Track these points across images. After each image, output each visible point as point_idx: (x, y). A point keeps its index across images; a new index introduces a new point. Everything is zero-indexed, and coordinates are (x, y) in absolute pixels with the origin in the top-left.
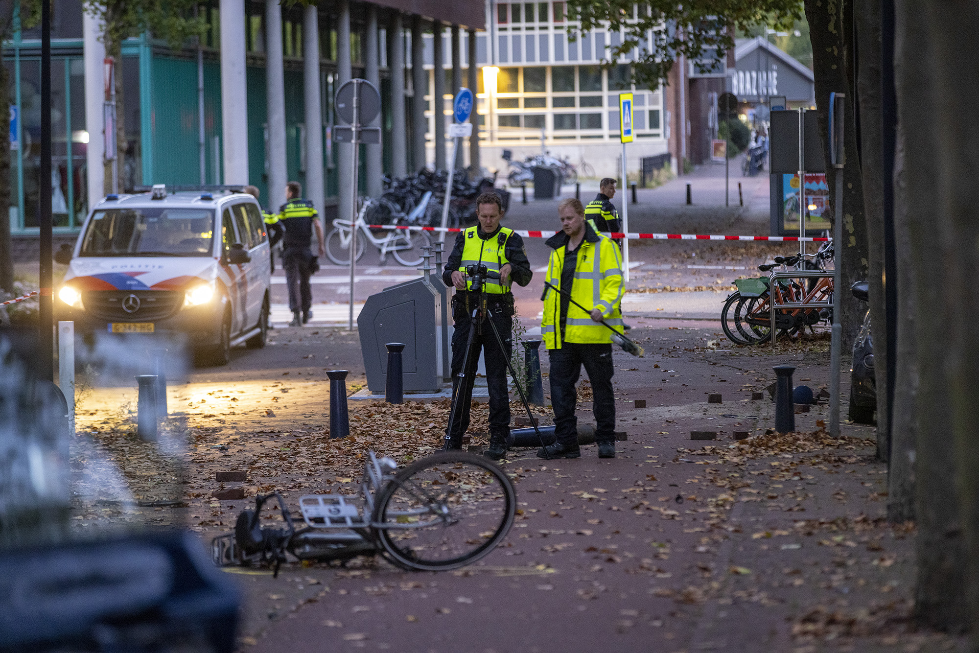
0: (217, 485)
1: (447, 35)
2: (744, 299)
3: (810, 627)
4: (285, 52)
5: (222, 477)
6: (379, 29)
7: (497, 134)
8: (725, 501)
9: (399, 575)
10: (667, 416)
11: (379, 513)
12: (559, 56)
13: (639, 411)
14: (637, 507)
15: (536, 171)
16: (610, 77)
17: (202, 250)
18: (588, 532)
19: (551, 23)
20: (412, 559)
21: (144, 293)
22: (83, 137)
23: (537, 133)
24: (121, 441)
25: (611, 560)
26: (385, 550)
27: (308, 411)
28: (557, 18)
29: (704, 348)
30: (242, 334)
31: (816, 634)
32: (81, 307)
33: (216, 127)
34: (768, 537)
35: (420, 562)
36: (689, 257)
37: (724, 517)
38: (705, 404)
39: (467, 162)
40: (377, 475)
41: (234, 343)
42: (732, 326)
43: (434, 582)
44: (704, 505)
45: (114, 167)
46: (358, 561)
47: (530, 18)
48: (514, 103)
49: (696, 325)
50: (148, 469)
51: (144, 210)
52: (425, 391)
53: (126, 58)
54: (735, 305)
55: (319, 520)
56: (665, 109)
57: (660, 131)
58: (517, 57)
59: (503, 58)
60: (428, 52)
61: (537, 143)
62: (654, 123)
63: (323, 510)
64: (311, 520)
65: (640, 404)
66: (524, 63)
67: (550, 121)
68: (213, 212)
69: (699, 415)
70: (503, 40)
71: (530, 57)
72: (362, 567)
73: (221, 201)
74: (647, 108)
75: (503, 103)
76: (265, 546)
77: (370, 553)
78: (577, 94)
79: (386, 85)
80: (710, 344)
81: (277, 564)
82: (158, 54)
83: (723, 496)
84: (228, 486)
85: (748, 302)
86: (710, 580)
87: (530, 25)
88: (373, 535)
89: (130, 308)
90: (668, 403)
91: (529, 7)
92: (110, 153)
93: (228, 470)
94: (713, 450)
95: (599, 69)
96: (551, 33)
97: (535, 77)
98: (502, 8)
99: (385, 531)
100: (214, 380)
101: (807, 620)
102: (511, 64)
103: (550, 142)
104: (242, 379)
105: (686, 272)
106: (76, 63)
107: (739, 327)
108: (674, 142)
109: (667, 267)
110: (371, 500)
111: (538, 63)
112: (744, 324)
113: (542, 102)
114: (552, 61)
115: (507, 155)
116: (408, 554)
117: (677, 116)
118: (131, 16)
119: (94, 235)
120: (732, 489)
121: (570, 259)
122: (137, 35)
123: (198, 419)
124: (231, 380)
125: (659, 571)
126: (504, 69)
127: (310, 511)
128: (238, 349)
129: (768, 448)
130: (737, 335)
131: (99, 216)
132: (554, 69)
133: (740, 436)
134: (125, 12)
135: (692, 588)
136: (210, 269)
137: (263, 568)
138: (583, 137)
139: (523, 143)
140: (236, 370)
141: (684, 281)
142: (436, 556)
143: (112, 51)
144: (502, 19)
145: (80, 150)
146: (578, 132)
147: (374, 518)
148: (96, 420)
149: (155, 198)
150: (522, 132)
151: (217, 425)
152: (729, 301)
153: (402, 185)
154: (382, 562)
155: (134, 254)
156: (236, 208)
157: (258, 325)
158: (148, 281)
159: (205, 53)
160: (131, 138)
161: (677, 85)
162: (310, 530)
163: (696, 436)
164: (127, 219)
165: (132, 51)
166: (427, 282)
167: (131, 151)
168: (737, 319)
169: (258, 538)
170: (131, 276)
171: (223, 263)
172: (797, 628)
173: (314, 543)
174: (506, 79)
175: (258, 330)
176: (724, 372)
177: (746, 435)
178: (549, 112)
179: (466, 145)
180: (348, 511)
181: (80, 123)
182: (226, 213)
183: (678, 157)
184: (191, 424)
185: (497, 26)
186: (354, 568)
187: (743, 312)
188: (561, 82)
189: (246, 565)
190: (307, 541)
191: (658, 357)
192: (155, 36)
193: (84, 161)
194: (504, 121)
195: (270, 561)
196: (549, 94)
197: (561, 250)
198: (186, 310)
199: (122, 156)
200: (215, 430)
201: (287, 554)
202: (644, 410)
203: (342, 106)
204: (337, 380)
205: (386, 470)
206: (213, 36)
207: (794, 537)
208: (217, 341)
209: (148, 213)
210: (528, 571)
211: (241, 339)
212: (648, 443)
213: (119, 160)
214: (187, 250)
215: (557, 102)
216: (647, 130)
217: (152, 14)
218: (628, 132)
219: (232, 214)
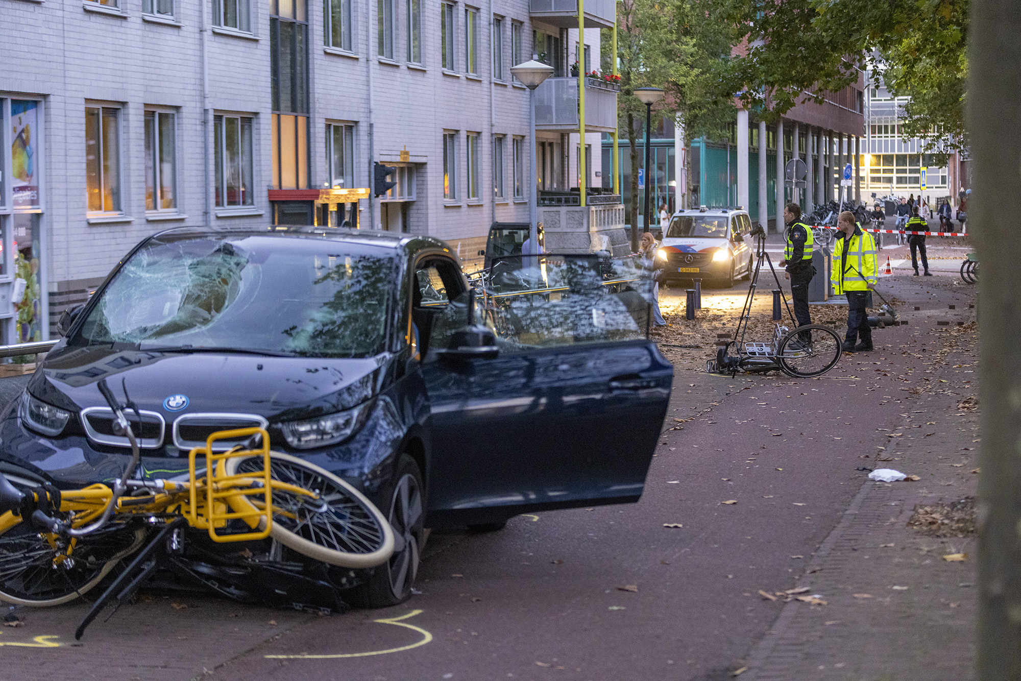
0: (717, 339)
1: (845, 140)
2: (971, 263)
3: (967, 405)
4: (768, 145)
5: (720, 336)
6: (813, 136)
7: (870, 186)
8: (945, 352)
9: (788, 379)
10: (929, 314)
11: (781, 351)
12: (900, 149)
13: (916, 312)
14: (904, 353)
15: (887, 203)
16: (923, 160)
17: (722, 235)
18: (879, 363)
19: (896, 135)
20: (795, 372)
21: (695, 254)
22: (673, 184)
23: (889, 185)
24: (678, 319)
25: (885, 375)
26: (783, 367)
27: (765, 309)
28: (899, 132)
29: (952, 285)
30: (740, 274)
31: (968, 408)
32: (667, 260)
33: (735, 181)
34: (960, 367)
35: (798, 373)
36: (953, 243)
37: (943, 358)
38: (947, 309)
39: (854, 198)
40: (780, 334)
41: (736, 278)
42: (966, 275)
43: (803, 382)
44: (935, 353)
45: (686, 196)
46: (772, 372)
47: (886, 132)
48: (878, 171)
49: (950, 275)
50: (689, 331)
51: (696, 217)
52: (819, 301)
53: (693, 148)
54: (967, 265)
55: (754, 353)
56: (949, 174)
57: (947, 185)
58: (880, 150)
59: (874, 150)
60: (836, 148)
61: (889, 190)
62: (944, 181)
63: (755, 349)
64: (750, 353)
65: (917, 309)
66: (883, 153)
67: (895, 180)
68: (727, 218)
69: (943, 314)
70: (874, 142)
71: (886, 150)
72: (774, 375)
73: (731, 214)
74: (940, 174)
75: (872, 171)
76: (730, 365)
77: (777, 369)
78: (908, 168)
79: (816, 162)
80: (955, 283)
81: (734, 373)
82: (708, 146)
83: (945, 350)
84: (722, 340)
85: (973, 264)
86: (928, 384)
87: (886, 135)
88: (778, 361)
89: (689, 261)
90: (930, 309)
91: (886, 127)
92: (684, 191)
93: (724, 333)
94: (946, 330)
95: (918, 156)
96: (896, 139)
97: (888, 159)
98: (873, 127)
99: (783, 359)
100: (725, 294)
101: (965, 402)
102: (877, 153)
103: (895, 189)
104: (738, 294)
105: (950, 250)
106: (671, 150)
107: (969, 275)
108: (953, 190)
109: (942, 248)
110: (777, 345)
111: (890, 153)
112: (971, 274)
113: (891, 171)
114: (896, 152)
115: (874, 195)
116: (794, 370)
117: (955, 178)
118: (696, 129)
119: (673, 227)
120: (950, 346)
121: (846, 244)
122: (699, 137)
123: (715, 311)
124: (733, 294)
125: (906, 380)
126: (873, 156)
127: (750, 349)
128: (738, 281)
129: (971, 329)
130: (968, 280)
131: (676, 219)
132: (897, 156)
133: (960, 324)
134: (693, 127)
135: (918, 388)
136: (725, 244)
137: (729, 374)
138: (910, 188)
139: (882, 190)
140: (736, 289)
141: (949, 254)
142: (807, 371)
143: (686, 145)
144: (873, 132)
145: (672, 189)
146: (908, 185)
147: (778, 353)
148: (669, 311)
149: (701, 211)
150: (881, 185)
151: (723, 314)
152: (964, 263)
153: (822, 208)
154: (782, 373)
155: (692, 237)
156: (738, 216)
157: (747, 270)
158: (697, 249)
159: (731, 146)
160: (696, 184)
161: (955, 164)
162: (750, 358)
163: (940, 323)
164: (688, 221)
165: (697, 145)
166: (822, 252)
167: (695, 191)
168: (968, 272)
169: (727, 361)
170: (689, 247)
171: (731, 241)
172: (961, 405)
173: (752, 364)
174: (874, 160)
175: (747, 273)
176: (958, 295)
177: (963, 324)
178: (895, 175)
179: (854, 190)
180: (767, 350)
181: (672, 177)
182: (733, 219)
183: (955, 198)
184: (710, 313)
185: (871, 135)
186: (769, 376)
187: (971, 269)
188: (901, 162)
189: (721, 373)
190: (748, 363)
191: (930, 288)
192: (708, 138)
193: (674, 195)
194: (874, 179)
195: (732, 371)
196: (895, 167)
197: (842, 240)
198: (715, 263)
199: (691, 193)
200: (721, 316)
201: (739, 369)
202: (919, 312)
203: (788, 171)
204: (776, 295)
205: (784, 332)
206: (734, 138)
207: (971, 368)
208: (728, 277)
209: (698, 218)
210: (847, 378)
211: (739, 277)
212: (917, 326)
213: (688, 194)
214: (715, 236)
215: (898, 171)
216: (940, 185)
217: (705, 128)
218: (924, 185)
219: (736, 220)
